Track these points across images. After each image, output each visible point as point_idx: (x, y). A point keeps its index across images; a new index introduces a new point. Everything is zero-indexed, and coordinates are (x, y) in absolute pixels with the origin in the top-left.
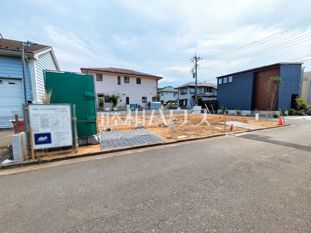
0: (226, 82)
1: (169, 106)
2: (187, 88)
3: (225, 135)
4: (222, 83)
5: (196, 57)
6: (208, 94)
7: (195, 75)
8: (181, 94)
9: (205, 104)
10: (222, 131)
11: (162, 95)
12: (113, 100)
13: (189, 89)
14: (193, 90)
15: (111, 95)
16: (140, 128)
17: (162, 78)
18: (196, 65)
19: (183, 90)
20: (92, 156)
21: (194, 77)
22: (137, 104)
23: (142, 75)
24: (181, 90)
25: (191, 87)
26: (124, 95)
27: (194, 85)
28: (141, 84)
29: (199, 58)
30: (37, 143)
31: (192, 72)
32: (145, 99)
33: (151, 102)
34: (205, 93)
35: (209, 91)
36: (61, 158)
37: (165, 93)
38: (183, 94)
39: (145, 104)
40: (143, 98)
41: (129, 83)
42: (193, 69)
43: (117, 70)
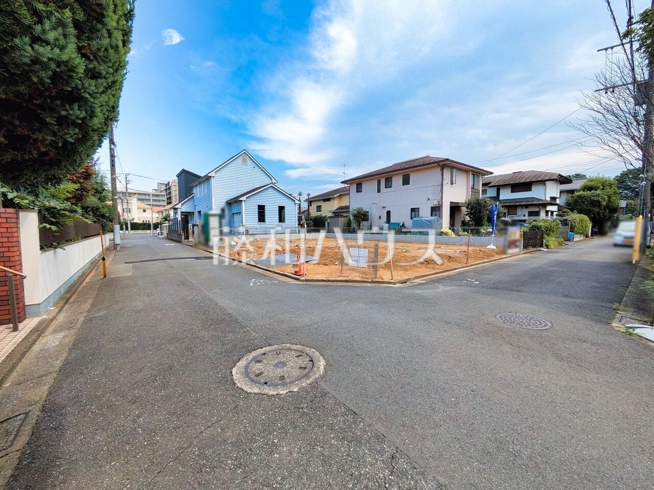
22: (399, 223)
26: (384, 207)
28: (409, 184)
32: (417, 213)
40: (413, 210)
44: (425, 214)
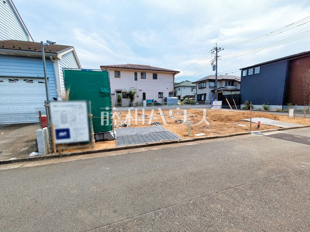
0: (252, 74)
1: (186, 102)
2: (206, 82)
3: (250, 133)
4: (246, 75)
5: (216, 48)
6: (230, 87)
7: (215, 68)
8: (199, 89)
9: (227, 99)
10: (247, 129)
11: (179, 89)
12: (130, 96)
13: (208, 82)
14: (212, 84)
15: (128, 91)
16: (155, 124)
17: (179, 72)
18: (217, 56)
19: (201, 84)
20: (107, 152)
21: (214, 70)
22: (153, 100)
23: (159, 69)
24: (199, 84)
25: (211, 80)
27: (214, 78)
28: (157, 79)
29: (220, 48)
30: (58, 138)
31: (212, 64)
33: (168, 97)
34: (226, 87)
35: (231, 84)
36: (78, 153)
37: (182, 88)
38: (202, 88)
39: (161, 99)
41: (145, 78)
42: (213, 62)
43: (134, 66)
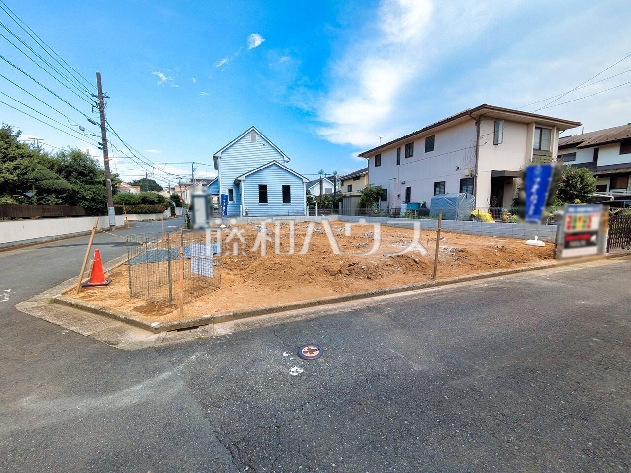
26: (404, 183)
32: (442, 189)
44: (453, 189)
